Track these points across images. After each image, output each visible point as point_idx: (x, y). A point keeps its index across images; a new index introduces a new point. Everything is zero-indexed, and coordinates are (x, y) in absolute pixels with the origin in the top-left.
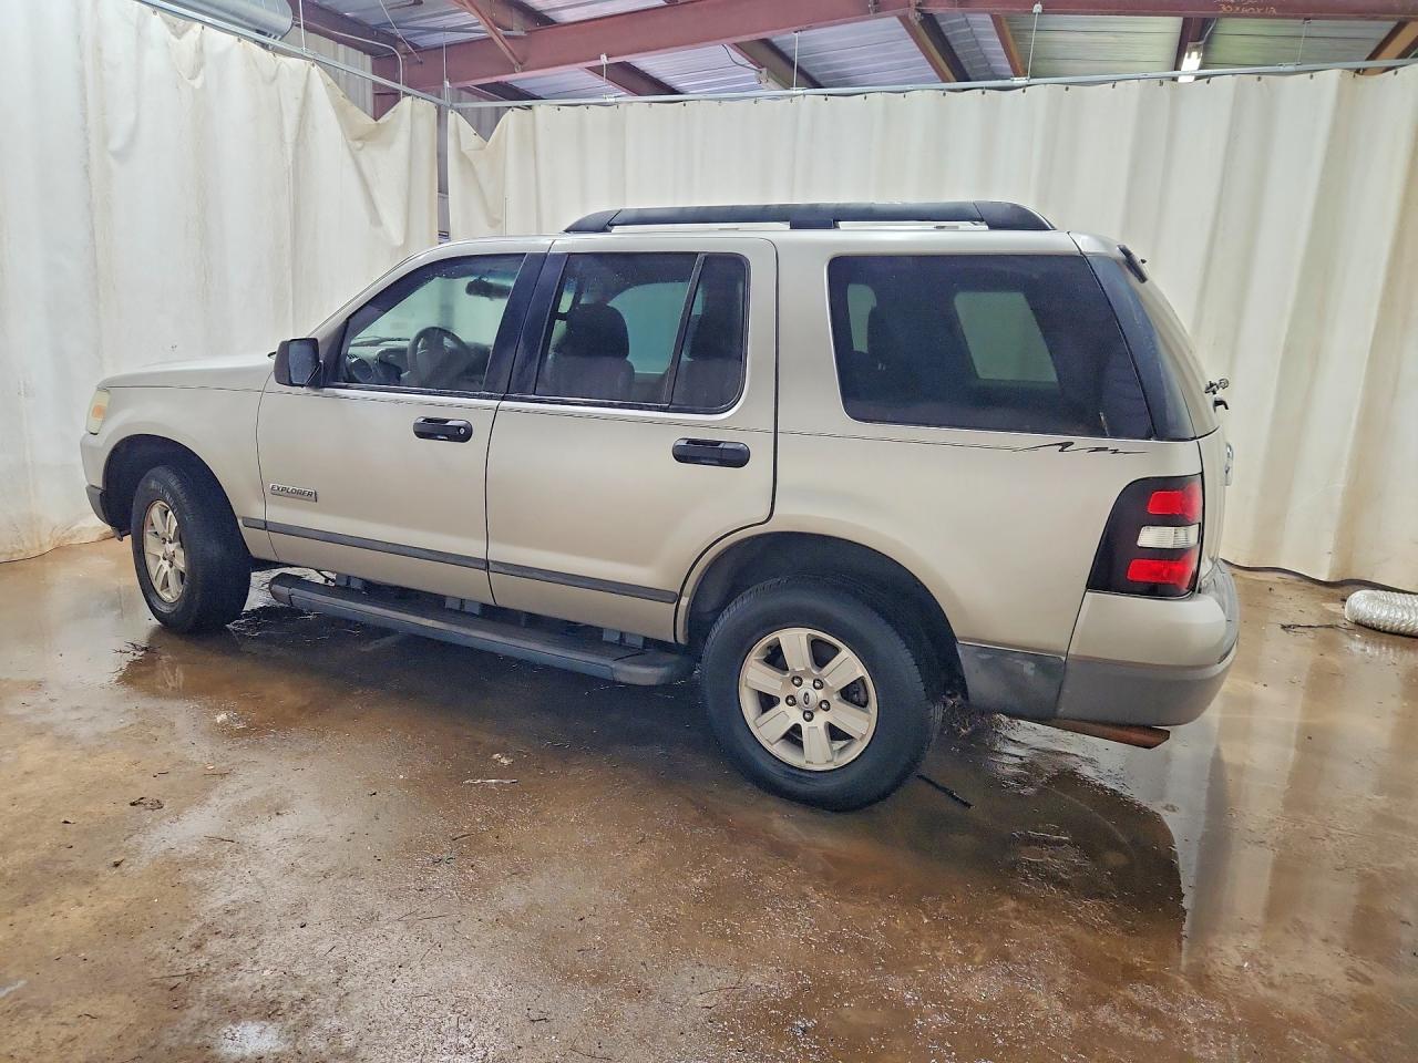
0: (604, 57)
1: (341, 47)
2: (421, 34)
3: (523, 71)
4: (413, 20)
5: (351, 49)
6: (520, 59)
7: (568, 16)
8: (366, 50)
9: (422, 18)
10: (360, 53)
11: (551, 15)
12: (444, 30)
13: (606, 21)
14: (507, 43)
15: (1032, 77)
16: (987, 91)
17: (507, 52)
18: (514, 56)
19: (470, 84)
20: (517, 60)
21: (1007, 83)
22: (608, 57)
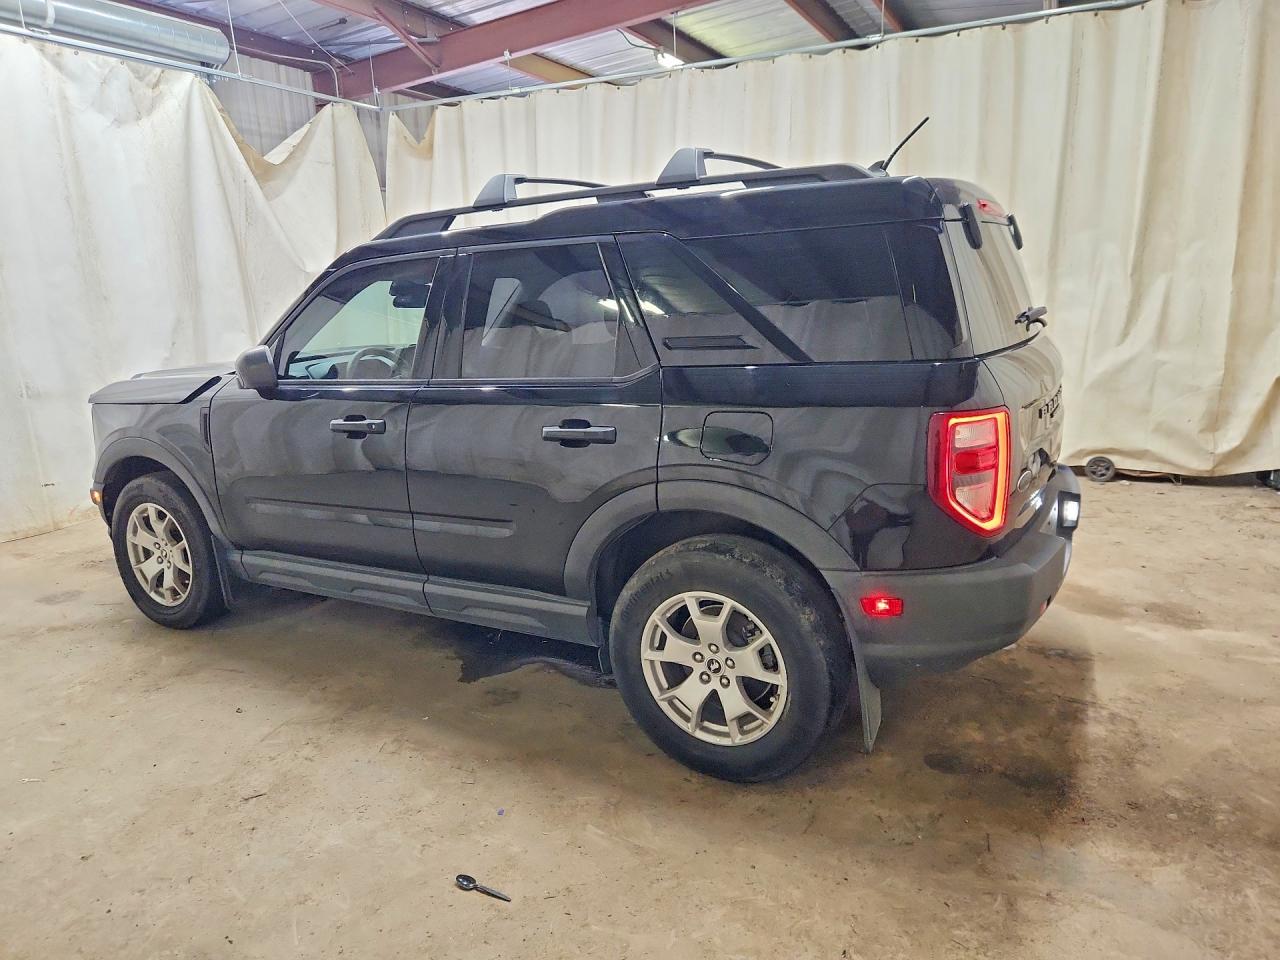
0: (507, 53)
1: (282, 67)
2: (353, 48)
3: (440, 72)
4: (343, 37)
5: (291, 69)
6: (437, 63)
7: (479, 18)
8: (305, 68)
9: (350, 34)
10: (300, 71)
11: (462, 19)
12: (368, 43)
13: (507, 20)
14: (423, 50)
15: (885, 33)
16: (847, 50)
17: (424, 59)
18: (429, 59)
19: (403, 86)
20: (432, 63)
21: (863, 41)
22: (511, 52)
